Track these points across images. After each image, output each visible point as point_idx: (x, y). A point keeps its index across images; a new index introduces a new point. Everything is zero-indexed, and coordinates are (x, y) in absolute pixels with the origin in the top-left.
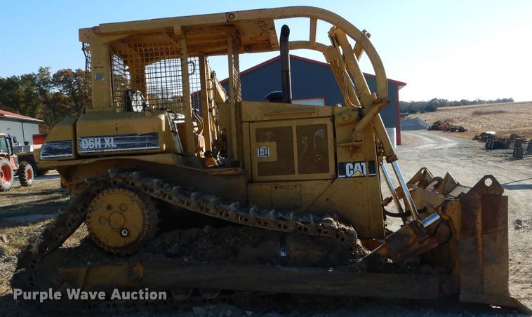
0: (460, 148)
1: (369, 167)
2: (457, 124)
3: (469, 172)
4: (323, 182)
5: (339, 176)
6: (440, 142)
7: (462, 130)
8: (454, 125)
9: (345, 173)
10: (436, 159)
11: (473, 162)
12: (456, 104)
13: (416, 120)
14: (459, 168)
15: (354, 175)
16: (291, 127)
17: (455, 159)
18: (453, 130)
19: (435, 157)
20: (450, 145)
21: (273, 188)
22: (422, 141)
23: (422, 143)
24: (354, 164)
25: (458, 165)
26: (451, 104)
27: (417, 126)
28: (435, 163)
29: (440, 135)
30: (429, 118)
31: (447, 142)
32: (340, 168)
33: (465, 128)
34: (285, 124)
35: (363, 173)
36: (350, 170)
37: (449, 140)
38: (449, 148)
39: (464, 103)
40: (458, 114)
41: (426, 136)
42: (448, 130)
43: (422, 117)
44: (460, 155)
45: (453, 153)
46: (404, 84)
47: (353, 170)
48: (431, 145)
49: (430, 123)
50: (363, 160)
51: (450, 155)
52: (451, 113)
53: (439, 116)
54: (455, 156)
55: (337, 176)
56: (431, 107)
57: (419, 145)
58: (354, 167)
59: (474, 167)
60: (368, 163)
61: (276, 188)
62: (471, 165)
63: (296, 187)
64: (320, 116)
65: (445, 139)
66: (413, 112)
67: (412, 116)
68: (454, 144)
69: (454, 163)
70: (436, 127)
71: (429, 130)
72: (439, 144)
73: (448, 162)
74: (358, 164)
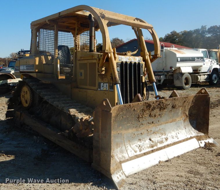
32: (99, 85)
60: (109, 84)
74: (105, 84)
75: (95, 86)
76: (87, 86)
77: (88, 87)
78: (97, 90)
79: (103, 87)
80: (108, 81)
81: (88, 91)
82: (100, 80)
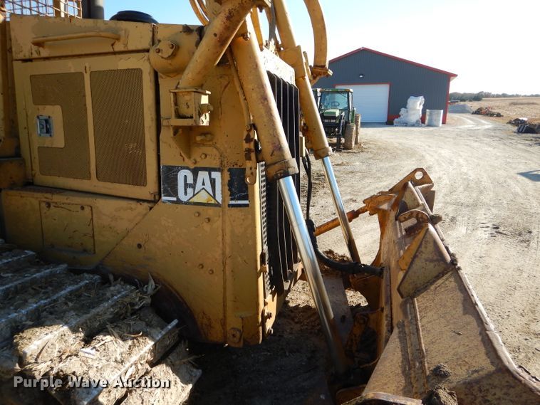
0: (495, 129)
1: (230, 184)
2: (496, 111)
3: (498, 154)
4: (133, 204)
5: (164, 198)
6: (478, 124)
7: (499, 115)
8: (493, 111)
9: (175, 193)
10: (470, 138)
11: (505, 144)
12: (498, 96)
13: (464, 106)
14: (490, 149)
15: (195, 200)
16: (81, 74)
17: (488, 140)
18: (492, 115)
19: (471, 136)
20: (487, 127)
21: (44, 205)
22: (464, 122)
23: (464, 123)
24: (195, 172)
25: (490, 146)
26: (493, 96)
27: (463, 110)
28: (469, 143)
29: (480, 118)
30: (475, 105)
31: (484, 124)
32: (167, 180)
33: (502, 114)
34: (72, 66)
35: (214, 197)
36: (186, 185)
37: (486, 122)
38: (486, 130)
39: (504, 96)
40: (497, 104)
41: (468, 118)
42: (487, 115)
43: (468, 104)
44: (493, 136)
45: (487, 134)
46: (455, 76)
47: (193, 186)
48: (471, 126)
49: (474, 109)
50: (216, 164)
51: (484, 136)
52: (493, 102)
53: (483, 104)
54: (489, 136)
55: (160, 197)
56: (477, 98)
57: (460, 125)
58: (195, 180)
59: (504, 149)
60: (227, 174)
61: (49, 205)
62: (502, 146)
63: (83, 208)
64: (131, 47)
65: (483, 122)
66: (464, 100)
67: (462, 103)
68: (490, 126)
69: (486, 144)
70: (478, 112)
71: (473, 113)
72: (477, 125)
73: (481, 142)
74: (203, 175)
75: (139, 180)
76: (89, 178)
77: (93, 184)
78: (155, 202)
79: (190, 190)
80: (222, 162)
81: (101, 204)
82: (171, 154)
